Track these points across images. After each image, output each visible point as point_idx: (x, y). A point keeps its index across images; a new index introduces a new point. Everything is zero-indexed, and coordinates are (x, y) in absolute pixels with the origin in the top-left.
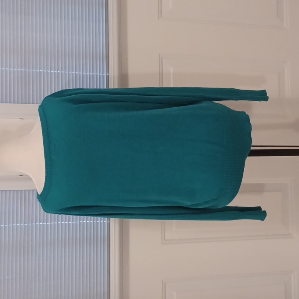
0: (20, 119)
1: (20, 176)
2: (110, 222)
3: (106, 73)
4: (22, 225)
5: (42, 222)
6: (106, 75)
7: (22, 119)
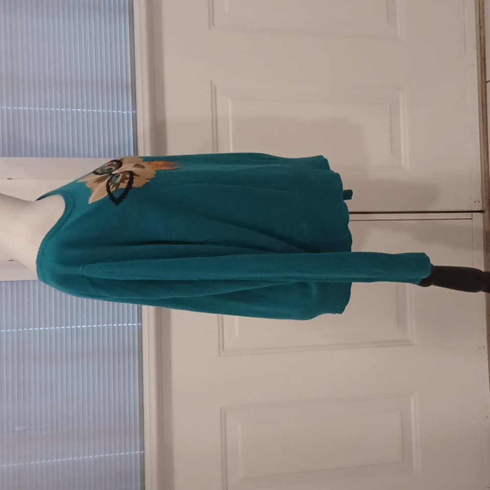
0: (8, 179)
1: (10, 261)
2: (141, 325)
3: (133, 110)
4: (15, 330)
5: (43, 326)
6: (133, 113)
7: (10, 179)
